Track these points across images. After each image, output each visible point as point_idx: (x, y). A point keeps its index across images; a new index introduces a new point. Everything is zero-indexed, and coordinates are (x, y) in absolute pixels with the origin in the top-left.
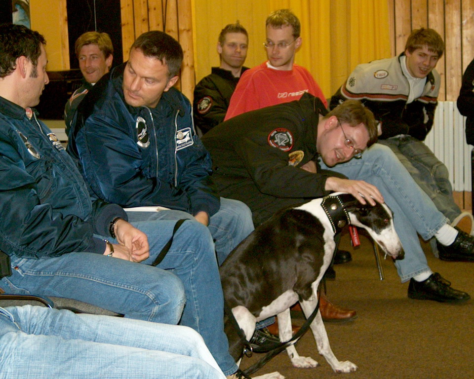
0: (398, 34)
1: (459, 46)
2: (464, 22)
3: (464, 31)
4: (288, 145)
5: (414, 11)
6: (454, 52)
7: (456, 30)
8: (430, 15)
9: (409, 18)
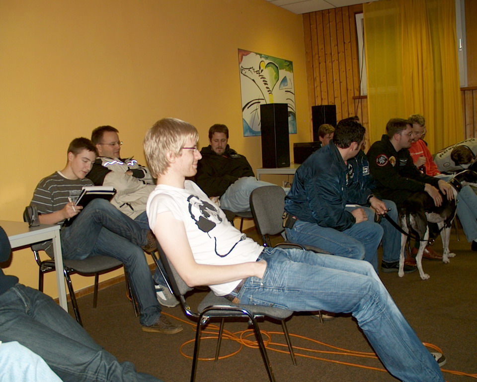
0: (467, 124)
4: (386, 160)
5: (475, 113)
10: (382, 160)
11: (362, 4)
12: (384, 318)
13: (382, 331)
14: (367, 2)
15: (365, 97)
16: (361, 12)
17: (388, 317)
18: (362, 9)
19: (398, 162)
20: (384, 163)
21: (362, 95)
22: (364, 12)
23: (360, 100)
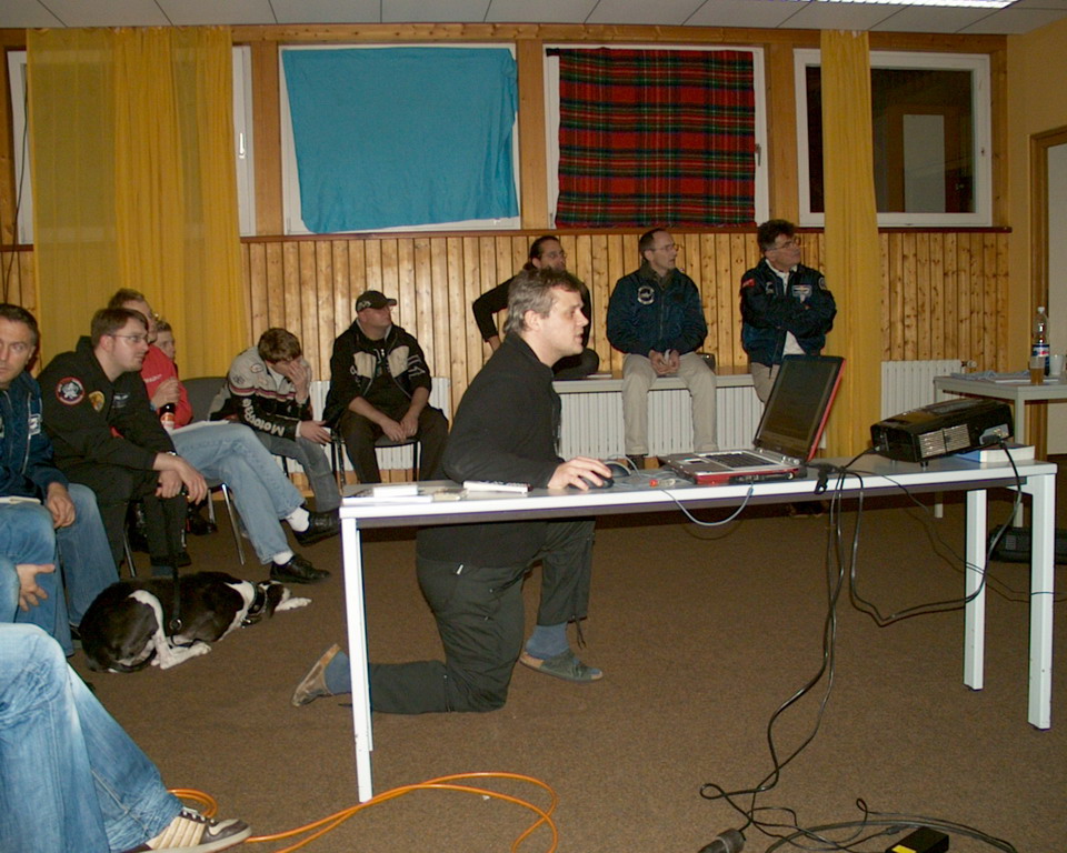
0: (254, 315)
1: (316, 326)
2: (320, 303)
3: (321, 312)
4: (79, 393)
5: (271, 291)
6: (311, 332)
7: (313, 310)
8: (287, 296)
9: (265, 298)
10: (71, 391)
11: (24, 29)
12: (44, 720)
13: (25, 747)
14: (37, 26)
15: (29, 248)
16: (23, 48)
17: (53, 720)
18: (24, 38)
19: (109, 401)
20: (75, 398)
21: (20, 242)
22: (28, 48)
23: (16, 254)
